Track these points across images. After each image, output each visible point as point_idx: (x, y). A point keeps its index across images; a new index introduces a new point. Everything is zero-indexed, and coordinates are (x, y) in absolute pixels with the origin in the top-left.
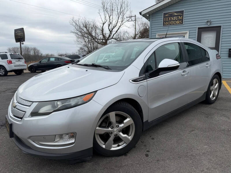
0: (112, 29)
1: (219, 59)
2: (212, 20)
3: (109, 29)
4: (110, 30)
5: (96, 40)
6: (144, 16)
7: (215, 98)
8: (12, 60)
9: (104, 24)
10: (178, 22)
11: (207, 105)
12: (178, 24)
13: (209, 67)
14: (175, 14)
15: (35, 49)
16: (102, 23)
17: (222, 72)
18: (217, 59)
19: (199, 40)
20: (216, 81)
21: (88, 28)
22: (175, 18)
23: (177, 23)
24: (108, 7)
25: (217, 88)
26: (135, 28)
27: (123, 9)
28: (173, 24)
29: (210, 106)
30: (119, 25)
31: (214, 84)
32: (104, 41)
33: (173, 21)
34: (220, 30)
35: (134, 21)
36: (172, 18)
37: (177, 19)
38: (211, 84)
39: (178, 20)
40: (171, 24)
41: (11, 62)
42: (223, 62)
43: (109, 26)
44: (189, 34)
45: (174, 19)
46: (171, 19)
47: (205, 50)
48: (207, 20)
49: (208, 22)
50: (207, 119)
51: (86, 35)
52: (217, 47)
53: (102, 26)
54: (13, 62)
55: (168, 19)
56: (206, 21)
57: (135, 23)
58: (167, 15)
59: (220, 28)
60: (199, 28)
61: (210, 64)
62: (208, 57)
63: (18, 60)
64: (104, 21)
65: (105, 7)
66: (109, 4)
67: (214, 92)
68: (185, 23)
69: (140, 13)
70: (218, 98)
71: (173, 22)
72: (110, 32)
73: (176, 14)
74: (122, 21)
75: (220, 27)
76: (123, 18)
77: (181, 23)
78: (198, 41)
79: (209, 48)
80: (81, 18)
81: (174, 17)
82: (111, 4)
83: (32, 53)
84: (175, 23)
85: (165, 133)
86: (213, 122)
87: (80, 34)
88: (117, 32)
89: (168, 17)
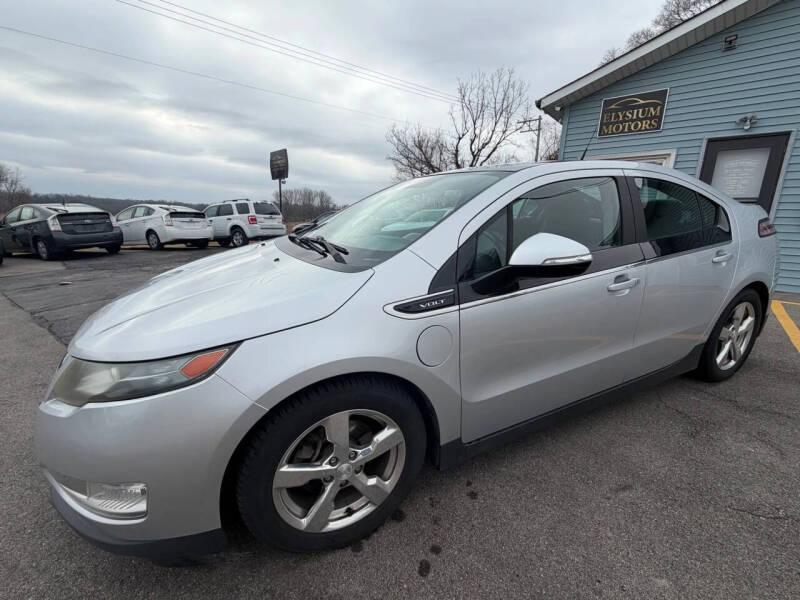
0: (480, 150)
1: (767, 238)
2: (759, 116)
3: (471, 149)
4: (473, 153)
6: (549, 110)
7: (733, 363)
8: (257, 215)
9: (460, 139)
10: (645, 125)
11: (701, 386)
12: (646, 129)
13: (724, 264)
14: (636, 101)
15: (322, 195)
16: (457, 137)
17: (776, 281)
18: (761, 236)
19: (707, 176)
20: (747, 309)
21: (423, 149)
22: (638, 112)
23: (643, 128)
24: (473, 98)
25: (746, 333)
26: (537, 149)
27: (511, 100)
28: (630, 130)
29: (712, 389)
30: (496, 139)
31: (738, 319)
33: (628, 121)
34: (786, 144)
35: (537, 132)
36: (628, 114)
37: (643, 114)
38: (727, 318)
39: (645, 119)
40: (622, 131)
41: (255, 220)
42: (783, 245)
43: (472, 142)
44: (676, 158)
45: (635, 117)
46: (625, 116)
47: (717, 206)
48: (742, 116)
49: (744, 120)
50: (691, 442)
51: (417, 165)
52: (765, 199)
53: (455, 144)
54: (258, 220)
55: (617, 116)
56: (737, 119)
57: (538, 136)
58: (613, 107)
59: (785, 138)
60: (710, 141)
61: (729, 254)
62: (727, 230)
63: (268, 216)
64: (461, 133)
65: (466, 98)
66: (475, 91)
67: (732, 343)
68: (667, 126)
69: (538, 104)
70: (747, 361)
71: (630, 126)
72: (474, 157)
73: (642, 102)
74: (504, 132)
75: (788, 134)
76: (506, 124)
77: (654, 126)
78: (701, 178)
79: (736, 199)
80: (411, 127)
81: (635, 111)
82: (480, 91)
83: (316, 202)
84: (636, 126)
85: (523, 478)
86: (714, 459)
87: (405, 161)
88: (489, 157)
89: (616, 111)
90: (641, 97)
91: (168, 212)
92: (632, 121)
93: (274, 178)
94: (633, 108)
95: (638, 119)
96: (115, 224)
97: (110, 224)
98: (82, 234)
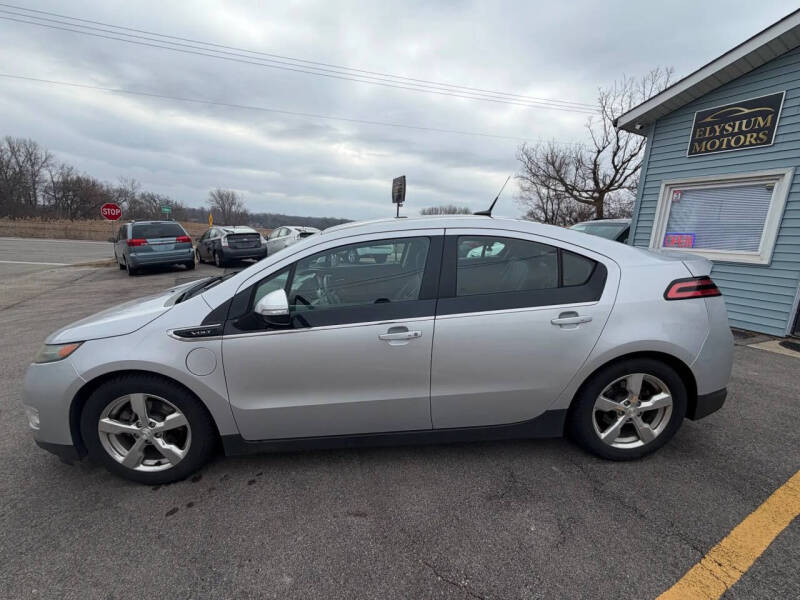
0: (624, 164)
3: (613, 162)
4: (615, 167)
5: (575, 193)
6: (630, 129)
9: (599, 152)
10: (752, 137)
12: (751, 144)
14: (739, 111)
16: (595, 149)
21: (556, 165)
22: (741, 124)
23: (747, 143)
24: (616, 107)
28: (729, 147)
32: (596, 195)
33: (727, 136)
36: (727, 127)
37: (747, 126)
39: (751, 131)
40: (719, 149)
43: (615, 154)
44: (792, 180)
45: (736, 130)
46: (723, 129)
53: (593, 158)
55: (713, 131)
58: (709, 119)
64: (600, 145)
65: (607, 108)
66: (619, 99)
68: (780, 139)
69: (616, 123)
71: (729, 141)
72: (617, 171)
73: (747, 111)
77: (762, 140)
80: (543, 143)
81: (737, 123)
82: (625, 98)
84: (737, 141)
87: (535, 179)
89: (711, 124)
90: (745, 105)
91: (299, 233)
92: (733, 134)
93: (394, 202)
94: (735, 119)
95: (741, 132)
96: (264, 241)
97: (260, 241)
98: (242, 249)
